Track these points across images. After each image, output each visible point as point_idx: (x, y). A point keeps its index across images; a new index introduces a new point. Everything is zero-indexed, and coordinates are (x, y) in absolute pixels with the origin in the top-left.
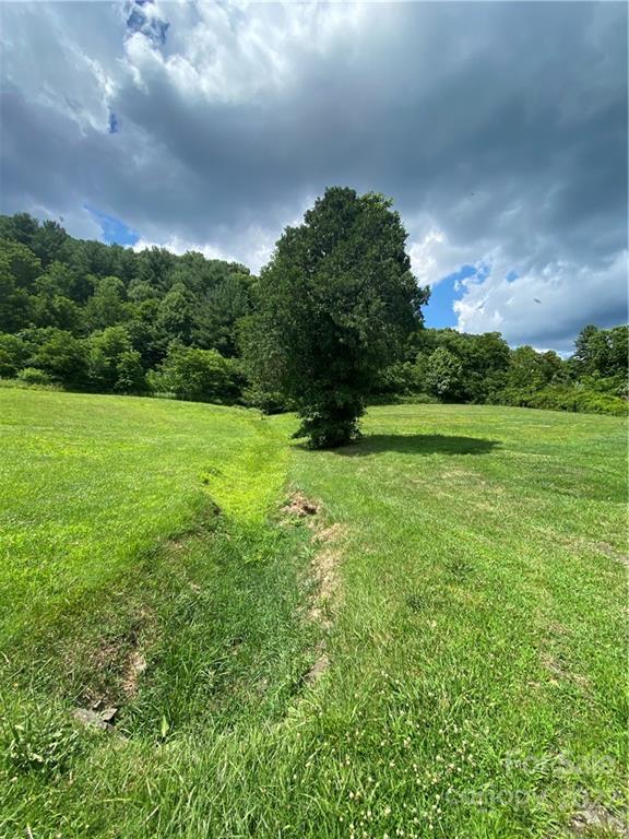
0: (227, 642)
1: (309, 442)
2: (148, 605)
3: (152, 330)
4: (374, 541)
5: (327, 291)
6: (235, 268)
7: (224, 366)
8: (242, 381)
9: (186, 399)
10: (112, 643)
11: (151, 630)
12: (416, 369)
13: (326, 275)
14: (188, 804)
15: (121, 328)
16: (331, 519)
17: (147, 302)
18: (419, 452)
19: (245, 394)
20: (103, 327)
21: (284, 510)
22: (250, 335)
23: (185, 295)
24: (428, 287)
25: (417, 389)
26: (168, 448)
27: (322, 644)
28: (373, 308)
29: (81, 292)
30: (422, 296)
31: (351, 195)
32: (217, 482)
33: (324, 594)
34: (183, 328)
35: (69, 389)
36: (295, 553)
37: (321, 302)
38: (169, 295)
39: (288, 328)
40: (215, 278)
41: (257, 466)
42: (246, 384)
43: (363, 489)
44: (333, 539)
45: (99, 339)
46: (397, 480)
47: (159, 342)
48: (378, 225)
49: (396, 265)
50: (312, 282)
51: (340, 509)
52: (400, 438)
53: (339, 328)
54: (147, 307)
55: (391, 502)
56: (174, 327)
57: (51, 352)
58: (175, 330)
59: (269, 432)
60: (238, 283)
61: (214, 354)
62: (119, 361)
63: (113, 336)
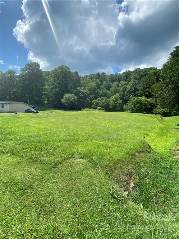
0: (159, 190)
2: (133, 169)
3: (125, 94)
6: (151, 69)
7: (147, 101)
9: (134, 112)
10: (125, 175)
15: (117, 95)
17: (124, 86)
19: (154, 110)
20: (113, 95)
22: (159, 89)
23: (134, 82)
29: (109, 88)
34: (134, 92)
35: (106, 111)
38: (130, 83)
40: (144, 74)
41: (162, 135)
42: (155, 107)
45: (113, 98)
47: (127, 97)
54: (124, 88)
56: (131, 92)
57: (103, 103)
58: (131, 93)
59: (165, 123)
60: (153, 73)
61: (144, 98)
62: (117, 103)
63: (116, 97)
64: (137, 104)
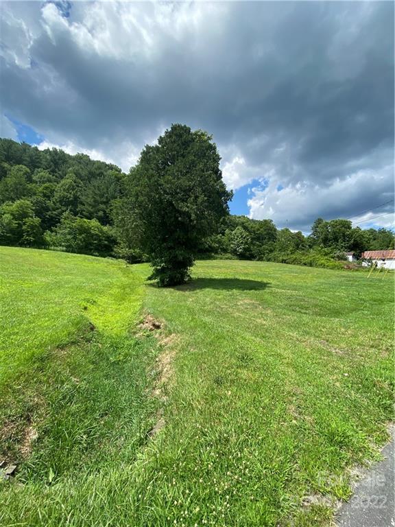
0: (97, 415)
1: (158, 283)
2: (40, 394)
3: (50, 203)
4: (196, 344)
5: (171, 187)
6: (111, 167)
7: (101, 231)
8: (113, 241)
10: (13, 421)
11: (42, 411)
12: (225, 239)
13: (170, 178)
14: (68, 522)
15: (26, 201)
16: (170, 331)
17: (47, 184)
18: (225, 288)
19: (115, 250)
20: (13, 200)
21: (139, 326)
22: (120, 212)
23: (75, 182)
24: (232, 191)
25: (225, 251)
26: (58, 285)
27: (161, 411)
28: (200, 200)
30: (229, 196)
31: (187, 130)
32: (93, 309)
33: (164, 380)
34: (73, 204)
36: (146, 354)
37: (168, 194)
38: (63, 182)
39: (146, 209)
40: (98, 172)
41: (121, 298)
42: (117, 243)
43: (191, 312)
44: (170, 344)
46: (212, 306)
47: (54, 212)
48: (203, 150)
49: (214, 176)
50: (162, 181)
51: (176, 325)
52: (215, 280)
53: (178, 211)
54: (46, 188)
55: (207, 319)
56: (65, 202)
58: (67, 205)
59: (131, 275)
60: (113, 177)
61: (94, 223)
62: (24, 224)
63: (21, 206)
64: (80, 234)
